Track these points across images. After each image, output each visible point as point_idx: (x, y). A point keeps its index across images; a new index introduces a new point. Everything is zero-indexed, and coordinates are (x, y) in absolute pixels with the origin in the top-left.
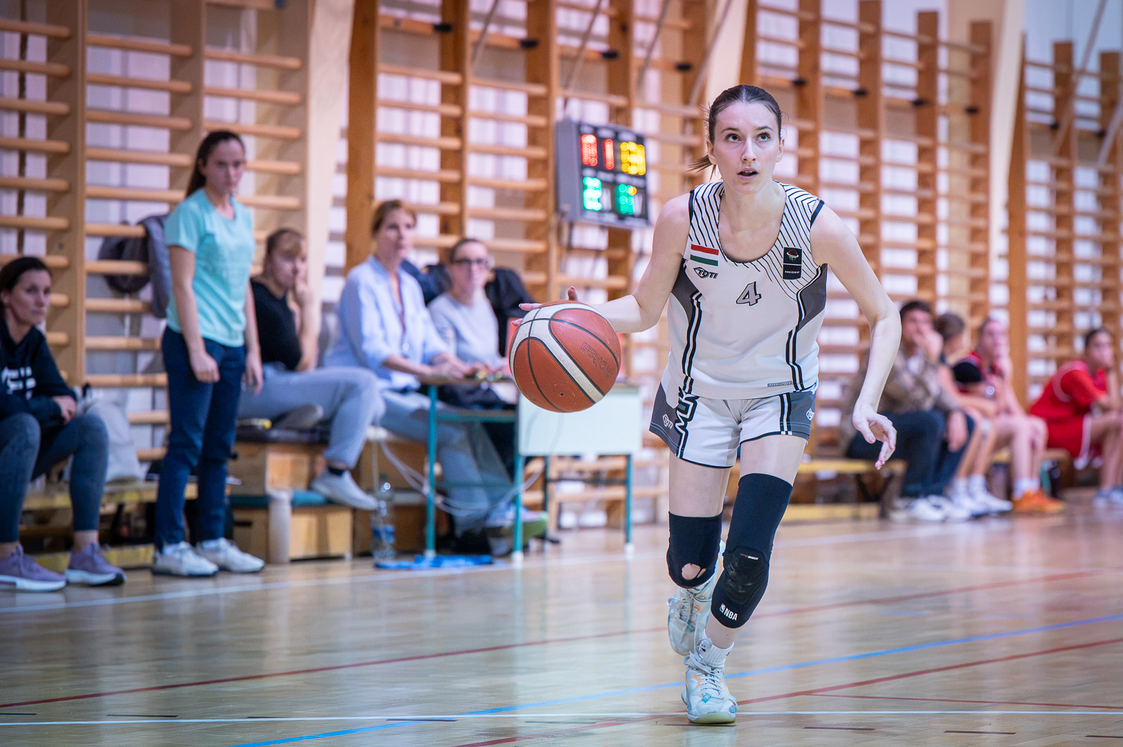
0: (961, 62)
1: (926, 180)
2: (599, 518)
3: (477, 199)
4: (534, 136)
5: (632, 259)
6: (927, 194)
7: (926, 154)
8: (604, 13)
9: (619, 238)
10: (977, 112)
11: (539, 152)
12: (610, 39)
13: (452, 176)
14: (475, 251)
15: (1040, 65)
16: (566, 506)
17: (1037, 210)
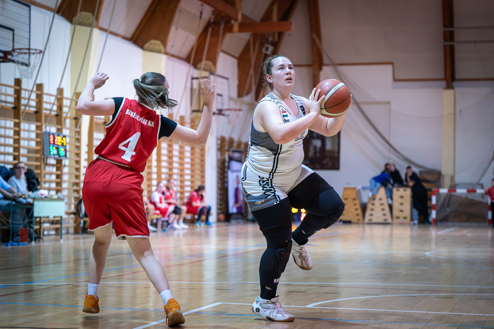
2: (53, 232)
3: (23, 151)
4: (38, 136)
5: (62, 167)
8: (55, 104)
9: (59, 162)
11: (39, 140)
12: (57, 111)
13: (17, 145)
14: (22, 165)
16: (45, 229)
17: (164, 155)
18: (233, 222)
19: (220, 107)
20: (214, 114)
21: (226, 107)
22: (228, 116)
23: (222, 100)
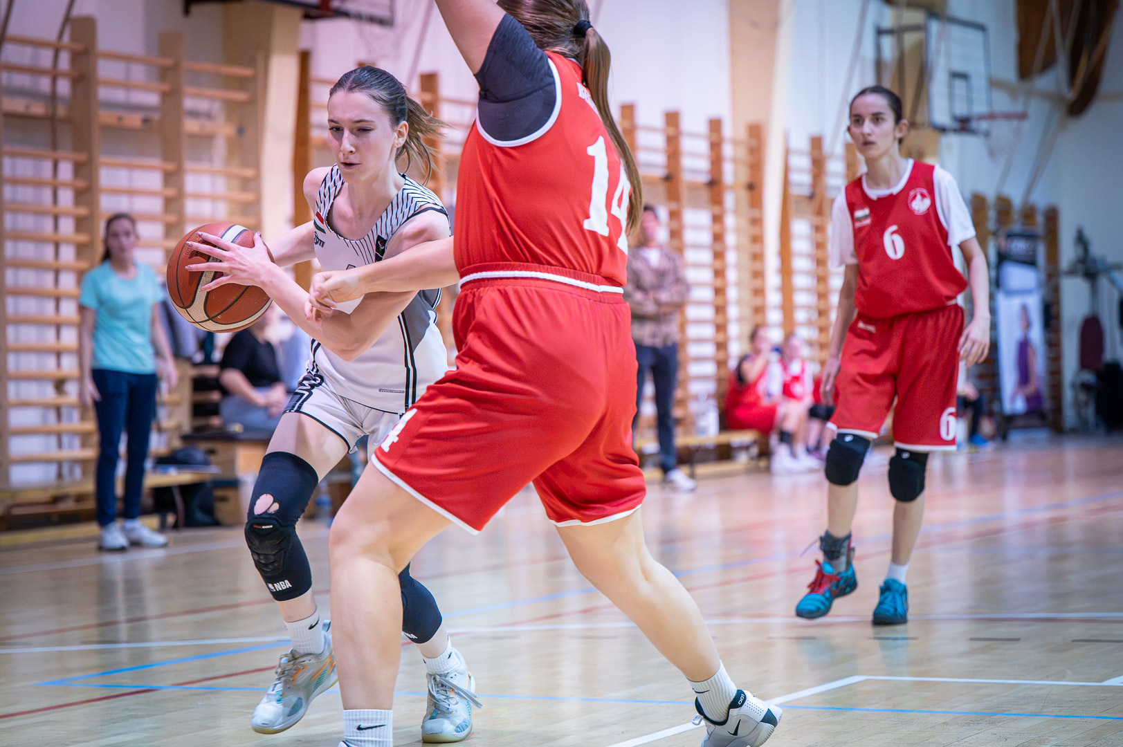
0: (742, 153)
1: (718, 238)
6: (718, 247)
7: (717, 219)
10: (754, 188)
15: (800, 153)
17: (801, 255)
18: (1016, 437)
19: (961, 109)
20: (943, 130)
21: (980, 108)
22: (987, 134)
23: (969, 89)
